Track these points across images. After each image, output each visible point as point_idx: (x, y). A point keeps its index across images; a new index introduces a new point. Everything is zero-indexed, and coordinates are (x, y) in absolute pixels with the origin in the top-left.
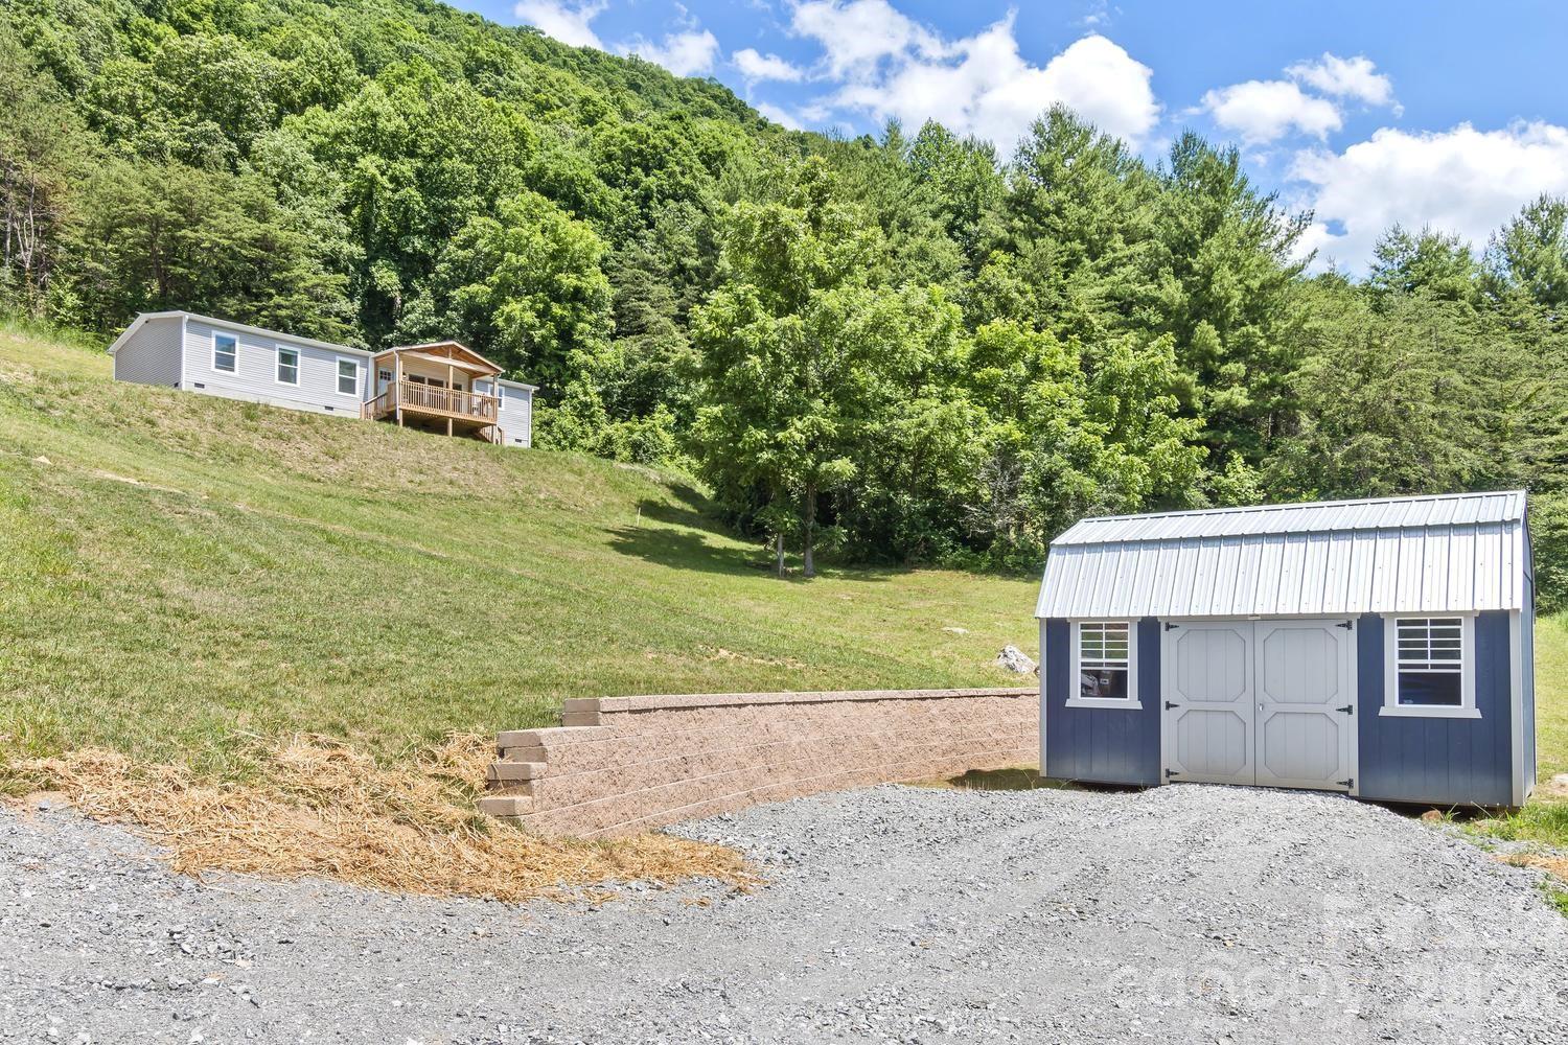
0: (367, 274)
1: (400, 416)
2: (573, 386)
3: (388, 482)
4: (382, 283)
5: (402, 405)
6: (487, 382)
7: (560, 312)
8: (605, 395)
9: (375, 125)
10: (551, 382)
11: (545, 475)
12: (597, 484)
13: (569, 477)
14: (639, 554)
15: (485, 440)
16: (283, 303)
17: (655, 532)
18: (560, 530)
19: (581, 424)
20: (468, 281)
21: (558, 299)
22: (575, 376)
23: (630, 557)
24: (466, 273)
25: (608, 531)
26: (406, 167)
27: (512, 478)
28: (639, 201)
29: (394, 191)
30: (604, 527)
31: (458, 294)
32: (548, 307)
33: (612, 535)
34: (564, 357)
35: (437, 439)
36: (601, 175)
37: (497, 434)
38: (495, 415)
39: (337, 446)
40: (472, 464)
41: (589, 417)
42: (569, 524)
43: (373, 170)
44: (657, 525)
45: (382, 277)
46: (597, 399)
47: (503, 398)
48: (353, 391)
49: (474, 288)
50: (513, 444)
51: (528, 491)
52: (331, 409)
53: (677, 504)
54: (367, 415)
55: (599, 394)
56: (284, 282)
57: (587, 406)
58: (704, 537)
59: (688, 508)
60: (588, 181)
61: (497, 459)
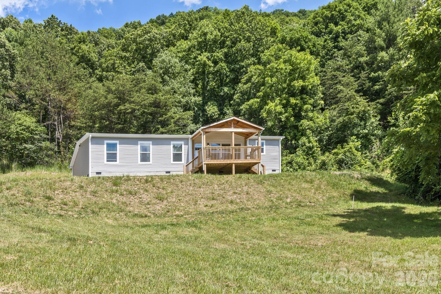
0: (204, 111)
1: (205, 168)
2: (304, 139)
3: (192, 208)
4: (210, 113)
5: (206, 161)
6: (255, 140)
7: (294, 101)
8: (320, 141)
9: (205, 39)
10: (291, 141)
11: (290, 187)
12: (322, 186)
13: (305, 185)
14: (363, 230)
15: (254, 173)
16: (164, 131)
17: (366, 211)
18: (302, 222)
19: (308, 159)
20: (248, 100)
21: (293, 95)
22: (303, 134)
23: (357, 234)
24: (247, 96)
25: (334, 216)
26: (219, 54)
27: (270, 192)
28: (333, 40)
29: (214, 67)
30: (331, 213)
31: (244, 107)
32: (288, 101)
33: (338, 218)
34: (298, 125)
35: (226, 177)
36: (313, 33)
37: (261, 169)
38: (259, 157)
39: (165, 192)
40: (245, 189)
41: (312, 154)
42: (308, 216)
43: (205, 59)
44: (365, 206)
45: (210, 110)
46: (315, 144)
47: (265, 147)
48: (181, 160)
49: (252, 101)
50: (271, 172)
51: (280, 199)
52: (169, 172)
53: (375, 189)
54: (187, 172)
55: (316, 141)
56: (164, 121)
57: (310, 148)
58: (404, 208)
59: (381, 190)
60: (306, 37)
61: (261, 183)
